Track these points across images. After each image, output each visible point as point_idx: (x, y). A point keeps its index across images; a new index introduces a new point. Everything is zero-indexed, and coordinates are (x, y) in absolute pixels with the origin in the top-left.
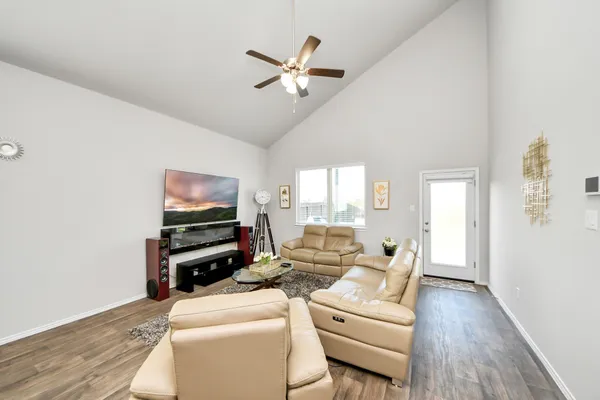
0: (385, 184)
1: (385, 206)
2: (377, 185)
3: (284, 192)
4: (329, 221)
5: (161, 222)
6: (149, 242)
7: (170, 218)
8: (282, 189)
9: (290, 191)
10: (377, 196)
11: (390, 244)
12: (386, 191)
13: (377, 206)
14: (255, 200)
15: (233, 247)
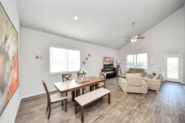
0: (154, 58)
1: (154, 63)
2: (151, 58)
3: (123, 60)
4: (136, 67)
5: (103, 66)
6: (102, 69)
7: (104, 65)
8: (123, 59)
9: (125, 60)
10: (151, 61)
11: (155, 73)
12: (154, 60)
13: (151, 63)
14: (117, 62)
15: (113, 72)
